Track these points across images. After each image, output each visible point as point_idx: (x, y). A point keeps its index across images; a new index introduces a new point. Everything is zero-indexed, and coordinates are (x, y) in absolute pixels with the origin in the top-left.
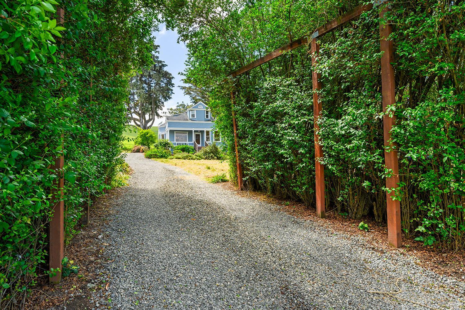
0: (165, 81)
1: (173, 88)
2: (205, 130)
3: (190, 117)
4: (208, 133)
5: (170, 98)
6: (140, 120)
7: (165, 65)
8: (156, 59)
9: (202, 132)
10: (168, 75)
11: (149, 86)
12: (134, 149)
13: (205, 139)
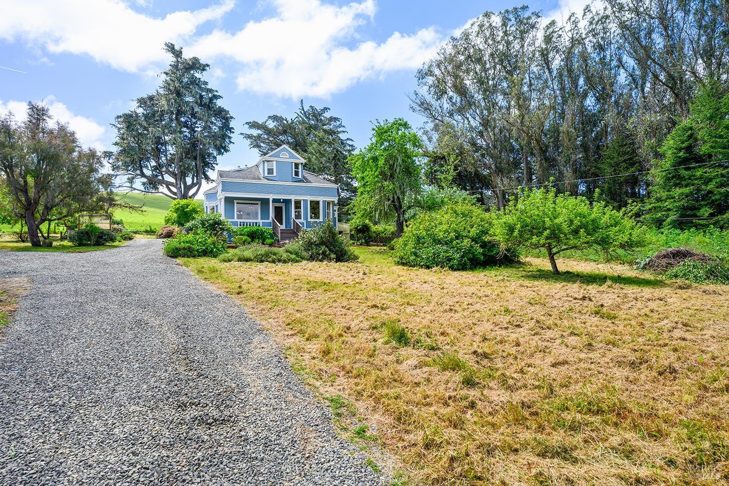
0: (219, 124)
1: (232, 135)
2: (293, 198)
3: (264, 173)
4: (298, 204)
5: (226, 151)
6: (177, 184)
7: (219, 96)
8: (203, 86)
9: (287, 202)
10: (223, 113)
11: (193, 131)
12: (161, 231)
13: (293, 216)
